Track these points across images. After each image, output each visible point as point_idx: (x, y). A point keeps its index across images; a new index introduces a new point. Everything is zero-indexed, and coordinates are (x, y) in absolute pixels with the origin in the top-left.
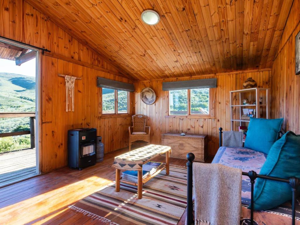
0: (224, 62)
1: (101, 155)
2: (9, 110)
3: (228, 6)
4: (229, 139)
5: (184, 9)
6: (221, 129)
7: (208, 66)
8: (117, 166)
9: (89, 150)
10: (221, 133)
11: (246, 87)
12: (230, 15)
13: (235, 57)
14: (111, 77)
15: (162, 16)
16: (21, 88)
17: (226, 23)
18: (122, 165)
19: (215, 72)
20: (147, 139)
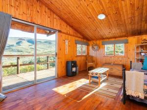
0: (132, 32)
1: (77, 72)
2: (26, 54)
3: (136, 11)
4: (135, 66)
5: (116, 13)
6: (131, 62)
7: (124, 34)
8: (90, 74)
9: (74, 69)
10: (131, 63)
11: (142, 43)
12: (136, 14)
13: (138, 30)
14: (80, 39)
15: (106, 16)
16: (31, 44)
17: (134, 17)
18: (92, 74)
19: (127, 37)
20: (94, 66)
